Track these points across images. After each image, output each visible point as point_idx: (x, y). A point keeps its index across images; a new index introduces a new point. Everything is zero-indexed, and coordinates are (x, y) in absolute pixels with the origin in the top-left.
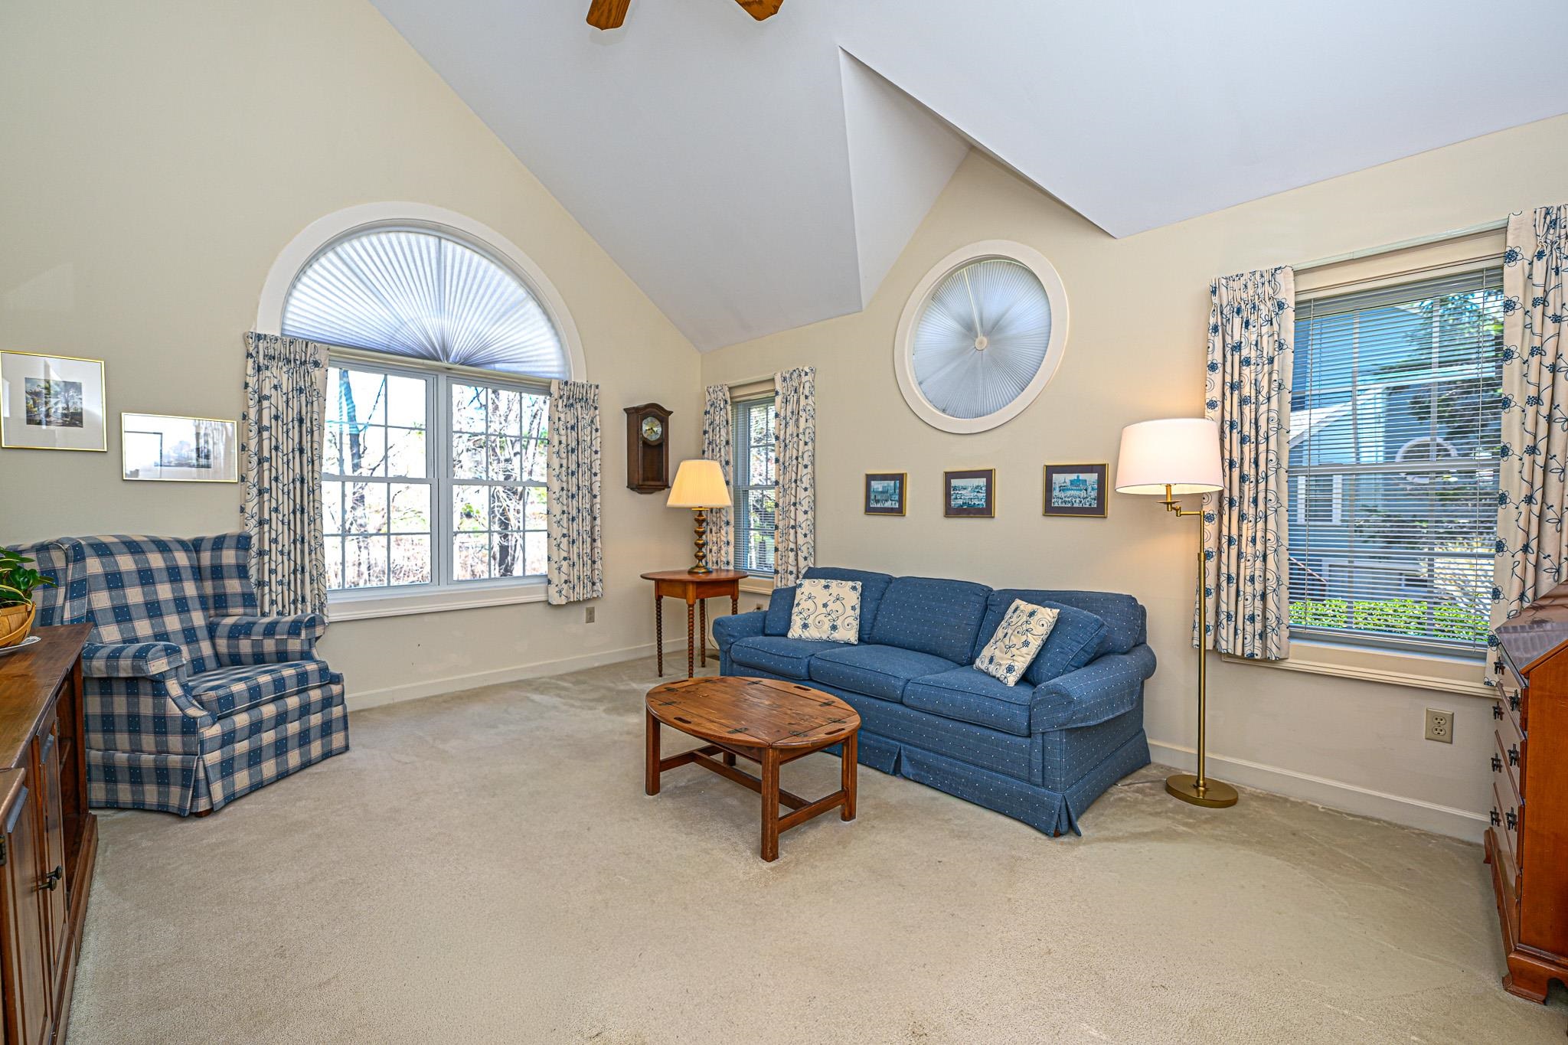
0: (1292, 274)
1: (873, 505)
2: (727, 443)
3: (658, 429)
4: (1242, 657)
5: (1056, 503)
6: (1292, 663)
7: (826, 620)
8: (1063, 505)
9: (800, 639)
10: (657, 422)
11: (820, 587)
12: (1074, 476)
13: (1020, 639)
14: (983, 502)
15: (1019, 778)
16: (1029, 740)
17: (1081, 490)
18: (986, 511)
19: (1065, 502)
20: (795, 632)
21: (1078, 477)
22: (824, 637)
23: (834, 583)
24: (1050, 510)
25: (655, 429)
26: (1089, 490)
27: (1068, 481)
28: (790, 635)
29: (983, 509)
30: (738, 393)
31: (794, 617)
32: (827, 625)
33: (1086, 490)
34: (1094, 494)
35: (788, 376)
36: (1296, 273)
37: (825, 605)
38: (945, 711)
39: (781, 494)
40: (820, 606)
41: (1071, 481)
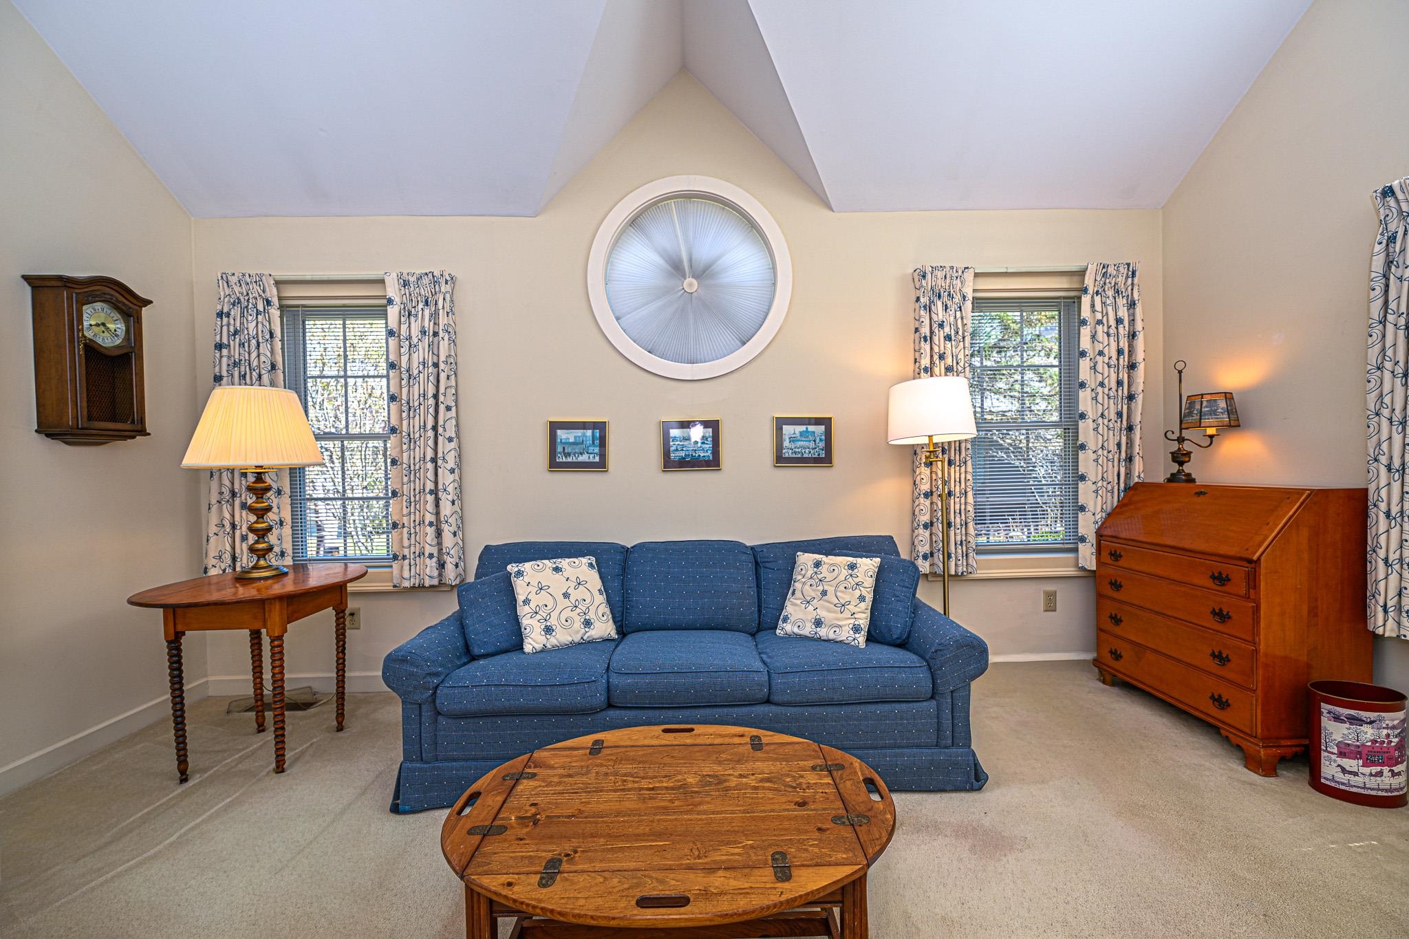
0: (973, 275)
1: (561, 459)
2: (273, 367)
3: (118, 326)
4: (956, 575)
5: (787, 453)
6: (981, 574)
7: (574, 615)
8: (794, 456)
9: (544, 650)
10: (117, 315)
11: (549, 572)
12: (803, 428)
13: (853, 595)
14: (709, 453)
15: (927, 747)
16: (934, 702)
17: (810, 441)
18: (713, 463)
19: (795, 453)
20: (534, 641)
21: (807, 428)
22: (577, 639)
23: (564, 563)
24: (780, 459)
25: (112, 326)
26: (818, 441)
27: (797, 432)
28: (528, 648)
29: (709, 461)
30: (290, 292)
31: (525, 622)
32: (578, 624)
33: (815, 441)
34: (822, 445)
35: (412, 279)
36: (977, 275)
37: (566, 595)
38: (837, 697)
39: (405, 447)
40: (560, 598)
41: (801, 432)
